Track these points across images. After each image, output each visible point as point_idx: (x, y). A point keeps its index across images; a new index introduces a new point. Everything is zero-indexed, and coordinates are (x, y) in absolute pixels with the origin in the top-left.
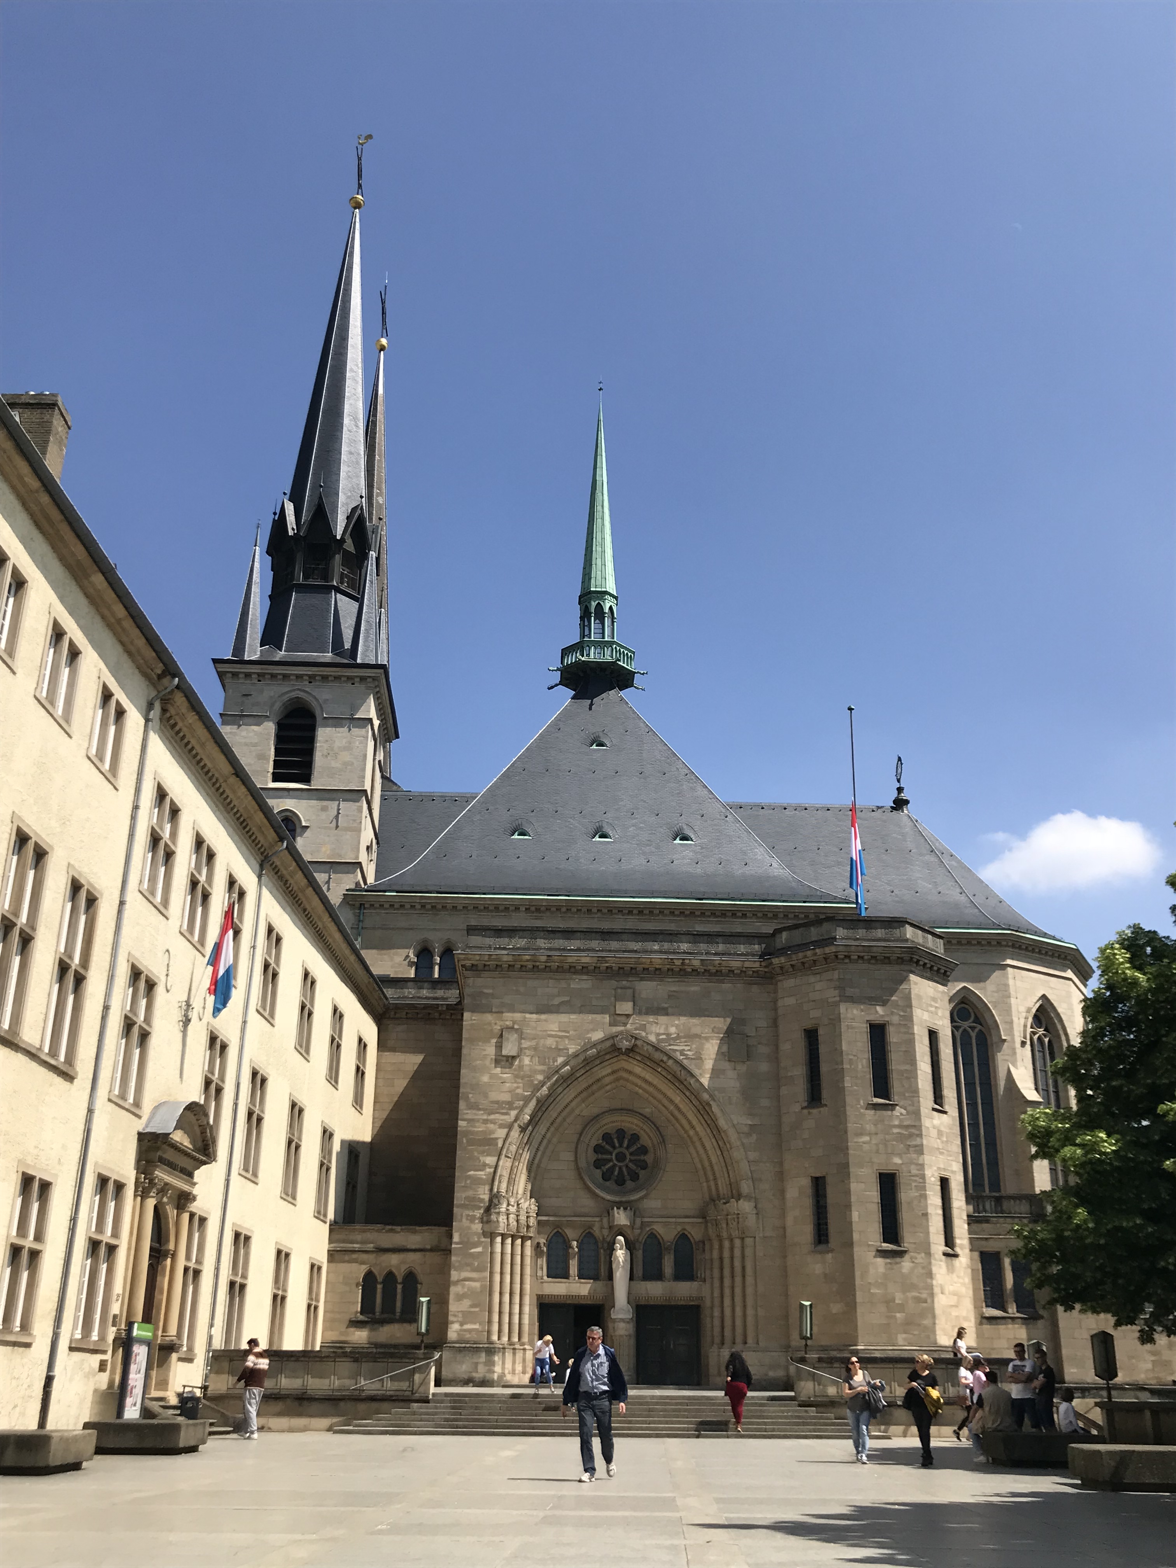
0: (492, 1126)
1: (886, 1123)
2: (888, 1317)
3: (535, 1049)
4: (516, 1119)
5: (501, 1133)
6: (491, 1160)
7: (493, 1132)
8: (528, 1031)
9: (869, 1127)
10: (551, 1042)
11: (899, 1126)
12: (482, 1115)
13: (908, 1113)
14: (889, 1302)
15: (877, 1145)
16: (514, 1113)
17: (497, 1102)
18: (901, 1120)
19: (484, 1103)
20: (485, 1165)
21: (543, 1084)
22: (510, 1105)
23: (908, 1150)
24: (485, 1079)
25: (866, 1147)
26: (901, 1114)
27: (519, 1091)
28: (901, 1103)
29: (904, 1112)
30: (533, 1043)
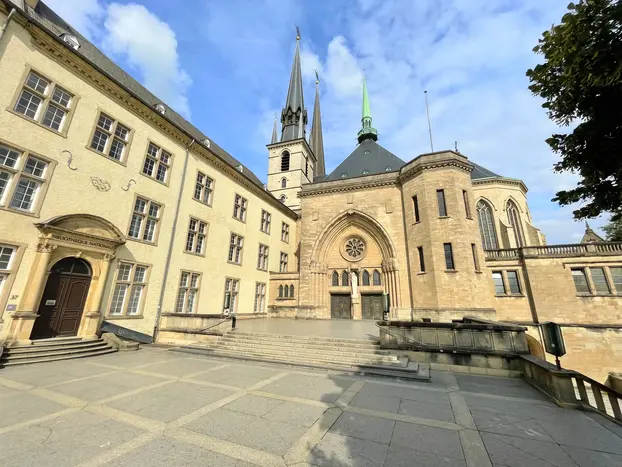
0: (311, 241)
1: (446, 224)
2: (451, 297)
3: (323, 217)
5: (313, 243)
6: (310, 251)
7: (311, 243)
8: (320, 212)
9: (438, 227)
10: (328, 214)
11: (451, 225)
12: (307, 238)
13: (454, 220)
14: (451, 291)
15: (442, 233)
16: (317, 237)
17: (312, 234)
18: (452, 223)
19: (308, 234)
20: (309, 253)
21: (325, 227)
22: (316, 234)
23: (456, 233)
24: (308, 227)
25: (438, 234)
26: (452, 221)
27: (319, 230)
28: (451, 217)
30: (322, 215)
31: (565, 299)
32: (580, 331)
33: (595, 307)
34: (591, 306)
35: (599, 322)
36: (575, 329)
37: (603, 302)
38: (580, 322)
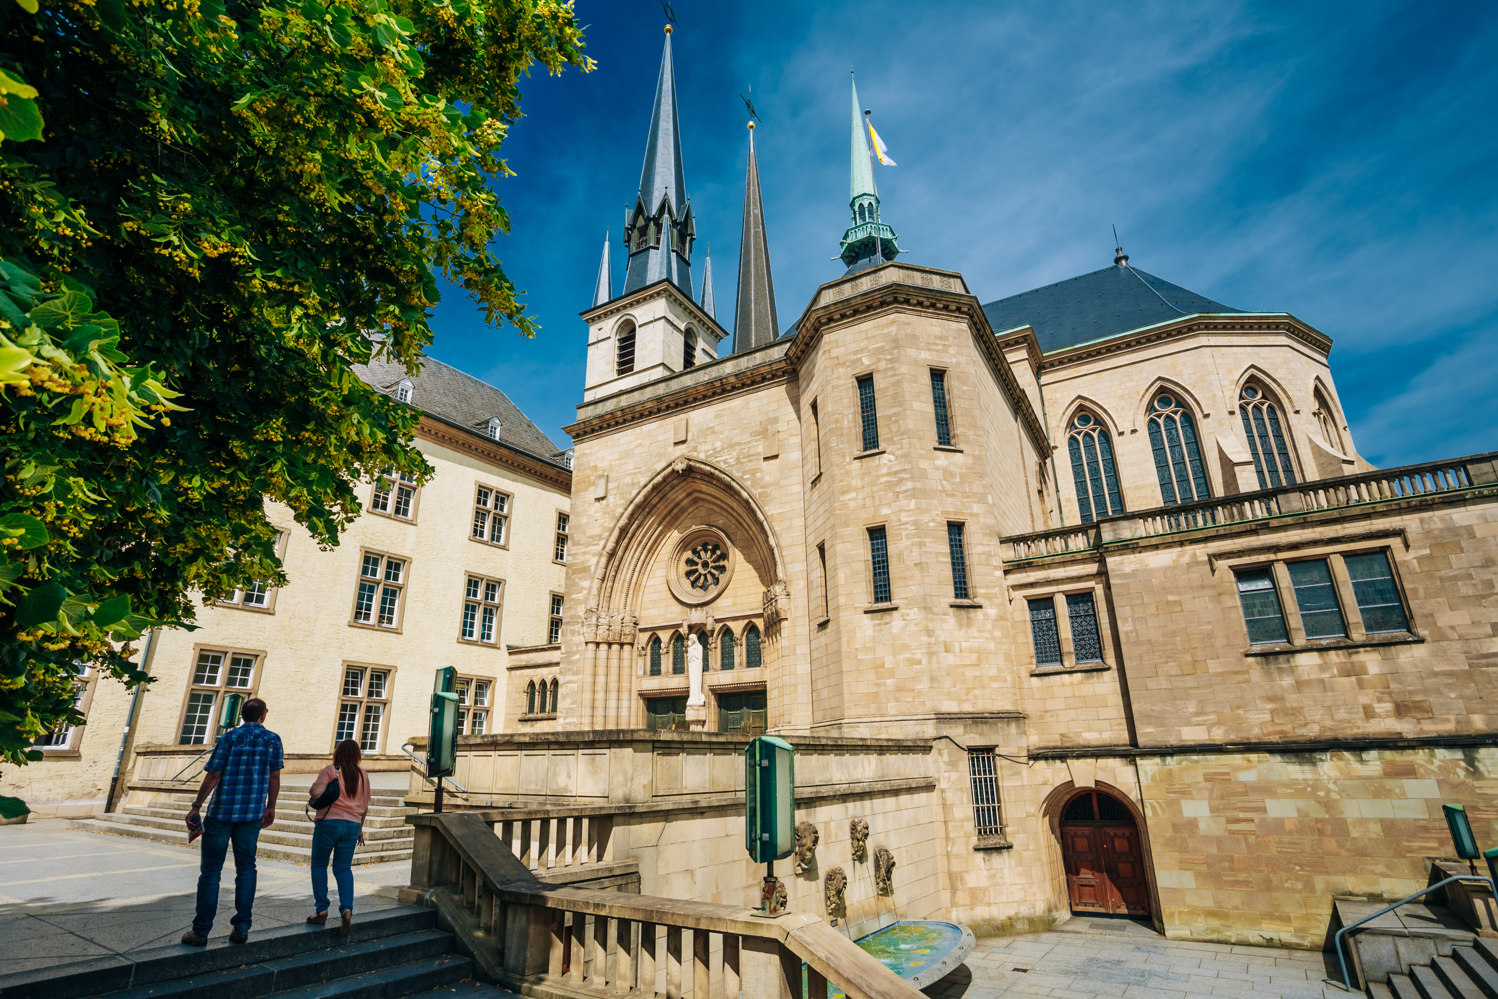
0: (587, 556)
1: (873, 473)
2: (878, 685)
3: (618, 488)
4: (604, 547)
5: (594, 560)
6: (586, 584)
7: (587, 561)
8: (612, 476)
9: (856, 482)
10: (628, 480)
11: (888, 474)
12: (581, 549)
13: (897, 458)
14: (879, 667)
15: (864, 499)
16: (602, 543)
17: (591, 537)
18: (890, 468)
19: (584, 539)
20: (583, 588)
21: (622, 514)
22: (600, 537)
23: (897, 497)
24: (584, 520)
25: (852, 504)
26: (890, 461)
27: (606, 524)
28: (888, 450)
29: (892, 457)
30: (616, 484)
31: (1214, 667)
32: (1250, 766)
33: (1300, 685)
34: (1287, 681)
35: (1312, 731)
36: (1237, 759)
37: (1323, 668)
38: (1255, 734)
